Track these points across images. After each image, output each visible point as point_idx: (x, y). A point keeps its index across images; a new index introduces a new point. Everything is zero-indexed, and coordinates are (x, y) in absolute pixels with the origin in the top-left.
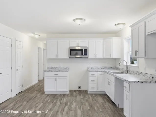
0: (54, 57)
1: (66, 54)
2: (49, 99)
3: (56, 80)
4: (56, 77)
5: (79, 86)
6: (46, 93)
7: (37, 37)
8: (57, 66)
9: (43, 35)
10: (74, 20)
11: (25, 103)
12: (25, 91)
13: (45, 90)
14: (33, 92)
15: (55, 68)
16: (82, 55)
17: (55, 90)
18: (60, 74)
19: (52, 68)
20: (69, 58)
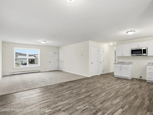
0: (120, 55)
1: (129, 53)
2: (115, 79)
3: (121, 69)
4: (121, 68)
5: (141, 76)
6: (115, 76)
7: (112, 44)
8: (123, 62)
9: (115, 43)
10: (127, 32)
11: (102, 78)
12: (105, 74)
13: (114, 75)
14: (109, 75)
15: (122, 62)
16: (141, 53)
17: (120, 76)
18: (123, 66)
19: (120, 62)
20: (131, 56)
